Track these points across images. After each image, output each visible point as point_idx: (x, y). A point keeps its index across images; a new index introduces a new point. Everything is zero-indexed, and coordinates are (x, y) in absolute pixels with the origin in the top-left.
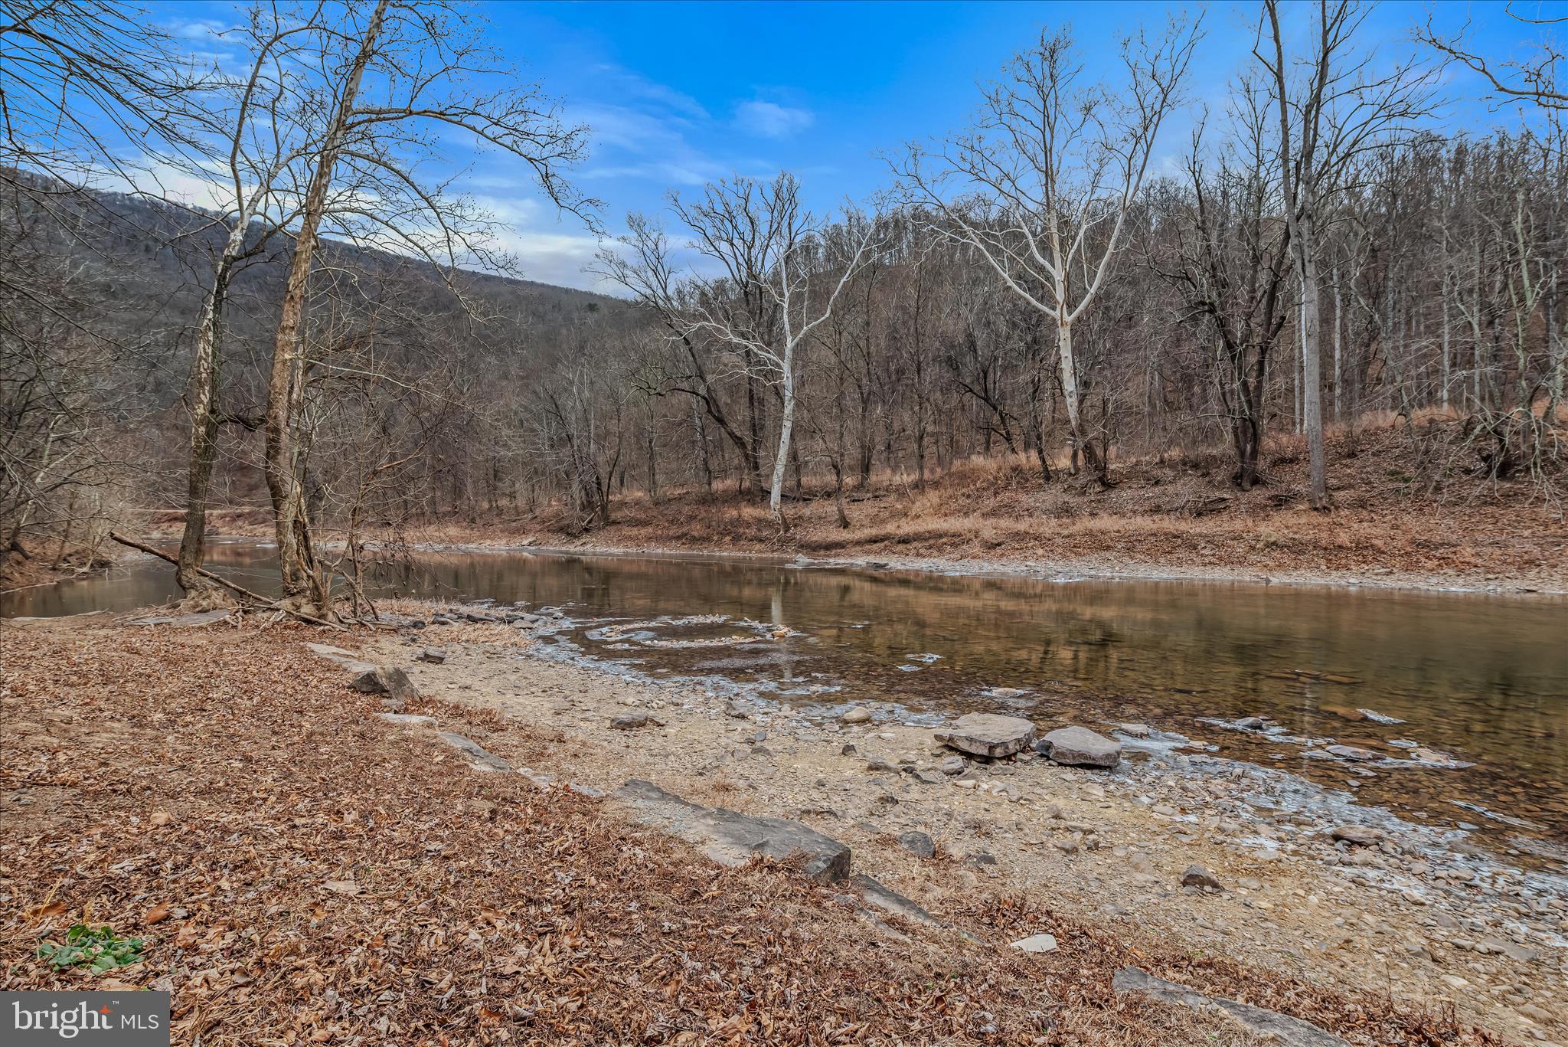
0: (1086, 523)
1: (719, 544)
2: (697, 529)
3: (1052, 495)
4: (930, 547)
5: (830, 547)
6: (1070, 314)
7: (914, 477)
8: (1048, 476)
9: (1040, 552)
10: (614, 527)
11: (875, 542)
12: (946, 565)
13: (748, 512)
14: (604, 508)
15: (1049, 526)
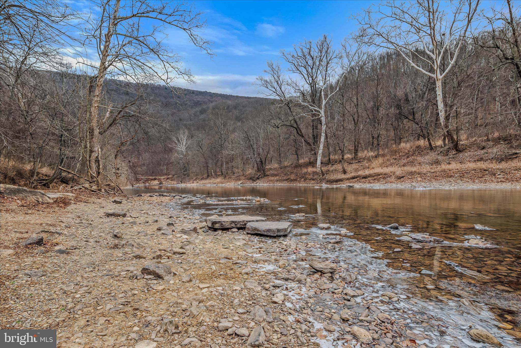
0: (444, 166)
1: (299, 182)
2: (293, 177)
3: (432, 156)
4: (375, 179)
5: (337, 181)
6: (441, 75)
7: (376, 153)
8: (431, 148)
9: (419, 179)
10: (267, 177)
11: (354, 178)
13: (310, 169)
14: (264, 171)
15: (426, 169)
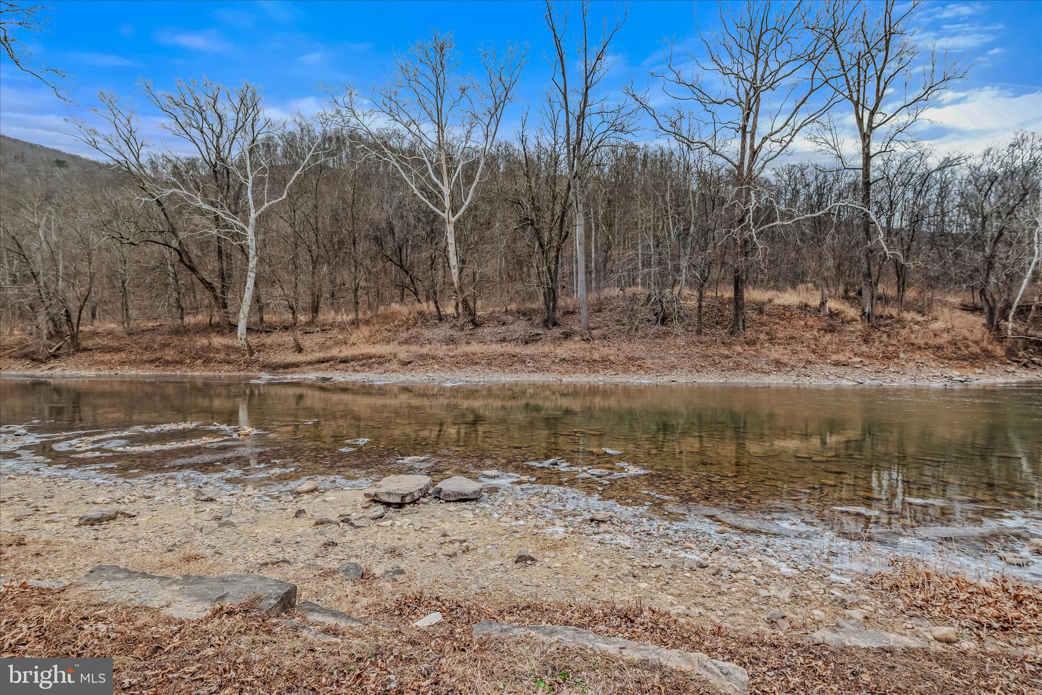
0: (463, 348)
1: (191, 366)
2: (170, 354)
3: (444, 331)
4: (363, 365)
5: (287, 366)
6: (453, 216)
7: (352, 316)
8: (441, 318)
9: (436, 367)
10: (86, 354)
11: (323, 362)
12: (374, 377)
13: (217, 341)
14: (74, 337)
15: (441, 350)
